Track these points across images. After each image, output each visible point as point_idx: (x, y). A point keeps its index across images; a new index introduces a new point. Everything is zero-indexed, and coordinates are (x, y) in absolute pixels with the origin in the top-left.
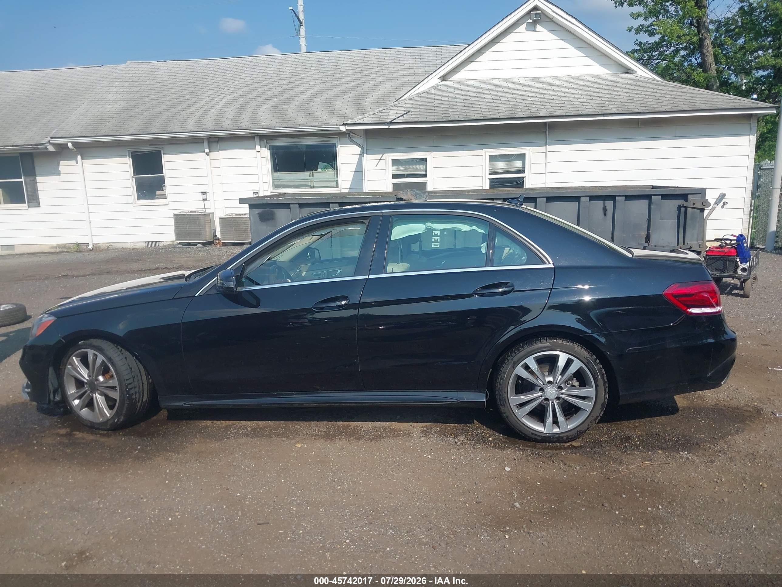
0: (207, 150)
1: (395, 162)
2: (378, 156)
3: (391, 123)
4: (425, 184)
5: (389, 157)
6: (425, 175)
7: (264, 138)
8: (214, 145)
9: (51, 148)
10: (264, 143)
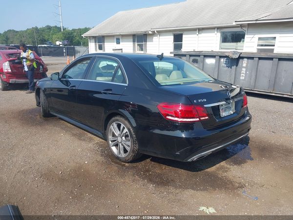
0: (197, 33)
1: (260, 39)
2: (252, 36)
3: (257, 20)
4: (273, 50)
5: (257, 36)
6: (274, 46)
7: (218, 28)
8: (201, 32)
9: (150, 33)
10: (218, 30)
